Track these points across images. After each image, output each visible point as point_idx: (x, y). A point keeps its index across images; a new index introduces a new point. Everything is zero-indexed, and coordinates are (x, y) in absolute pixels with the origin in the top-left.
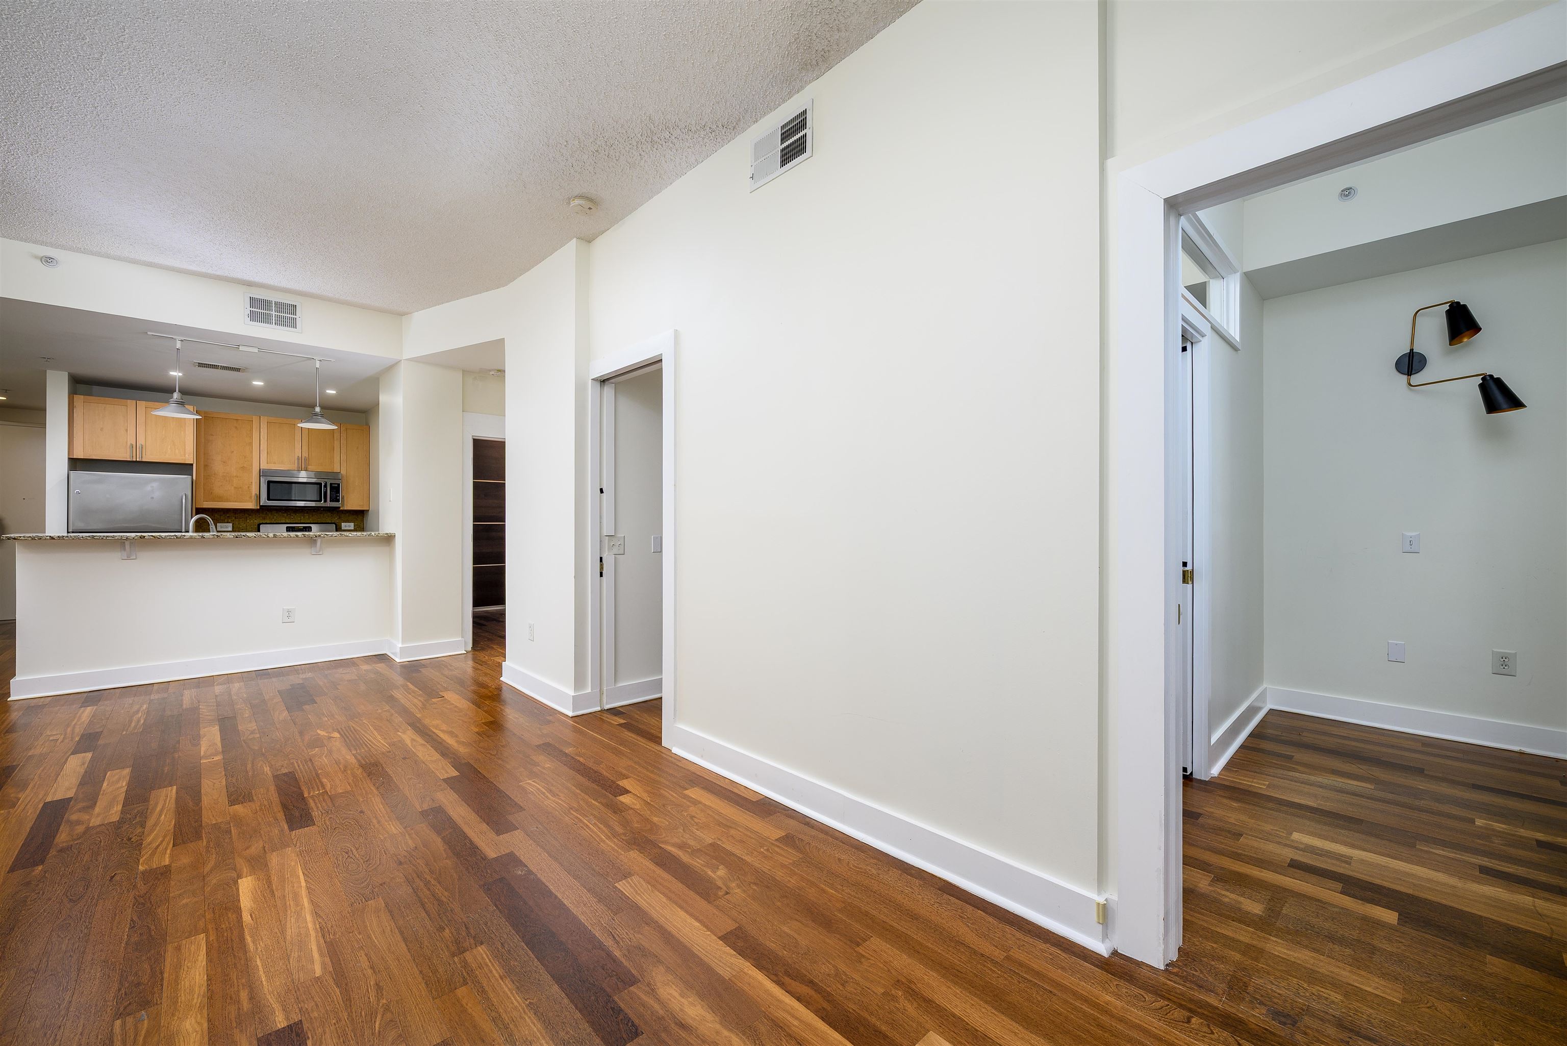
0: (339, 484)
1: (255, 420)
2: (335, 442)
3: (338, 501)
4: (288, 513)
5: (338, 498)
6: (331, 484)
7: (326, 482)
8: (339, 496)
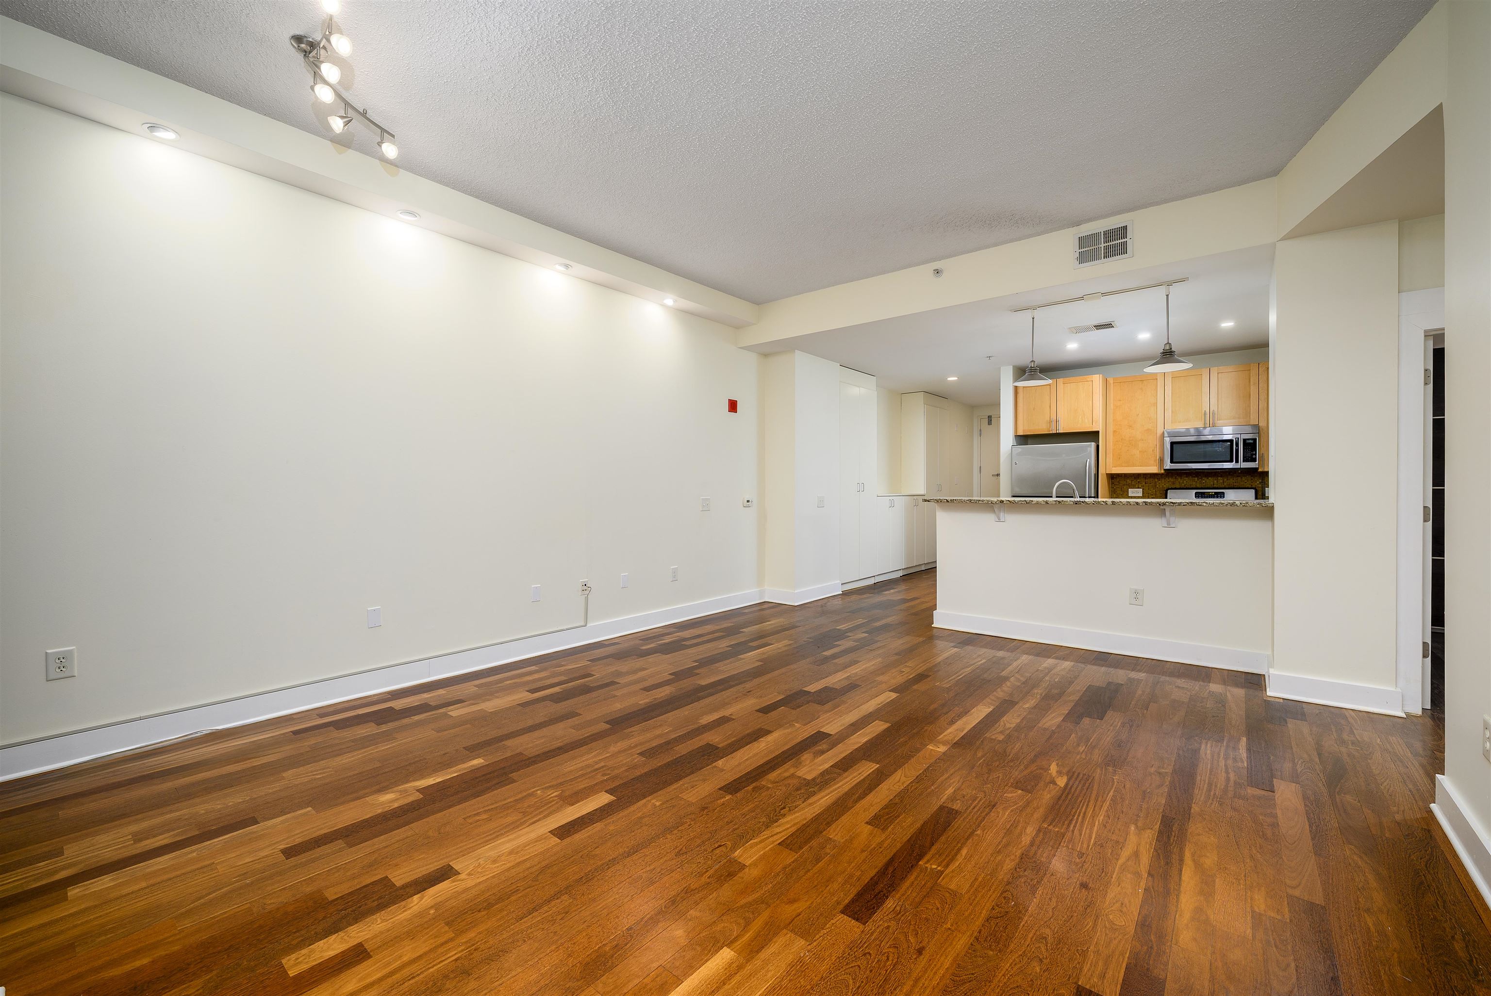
2: (1252, 387)
3: (1255, 460)
4: (1200, 477)
5: (1254, 456)
7: (1238, 438)
8: (1256, 454)
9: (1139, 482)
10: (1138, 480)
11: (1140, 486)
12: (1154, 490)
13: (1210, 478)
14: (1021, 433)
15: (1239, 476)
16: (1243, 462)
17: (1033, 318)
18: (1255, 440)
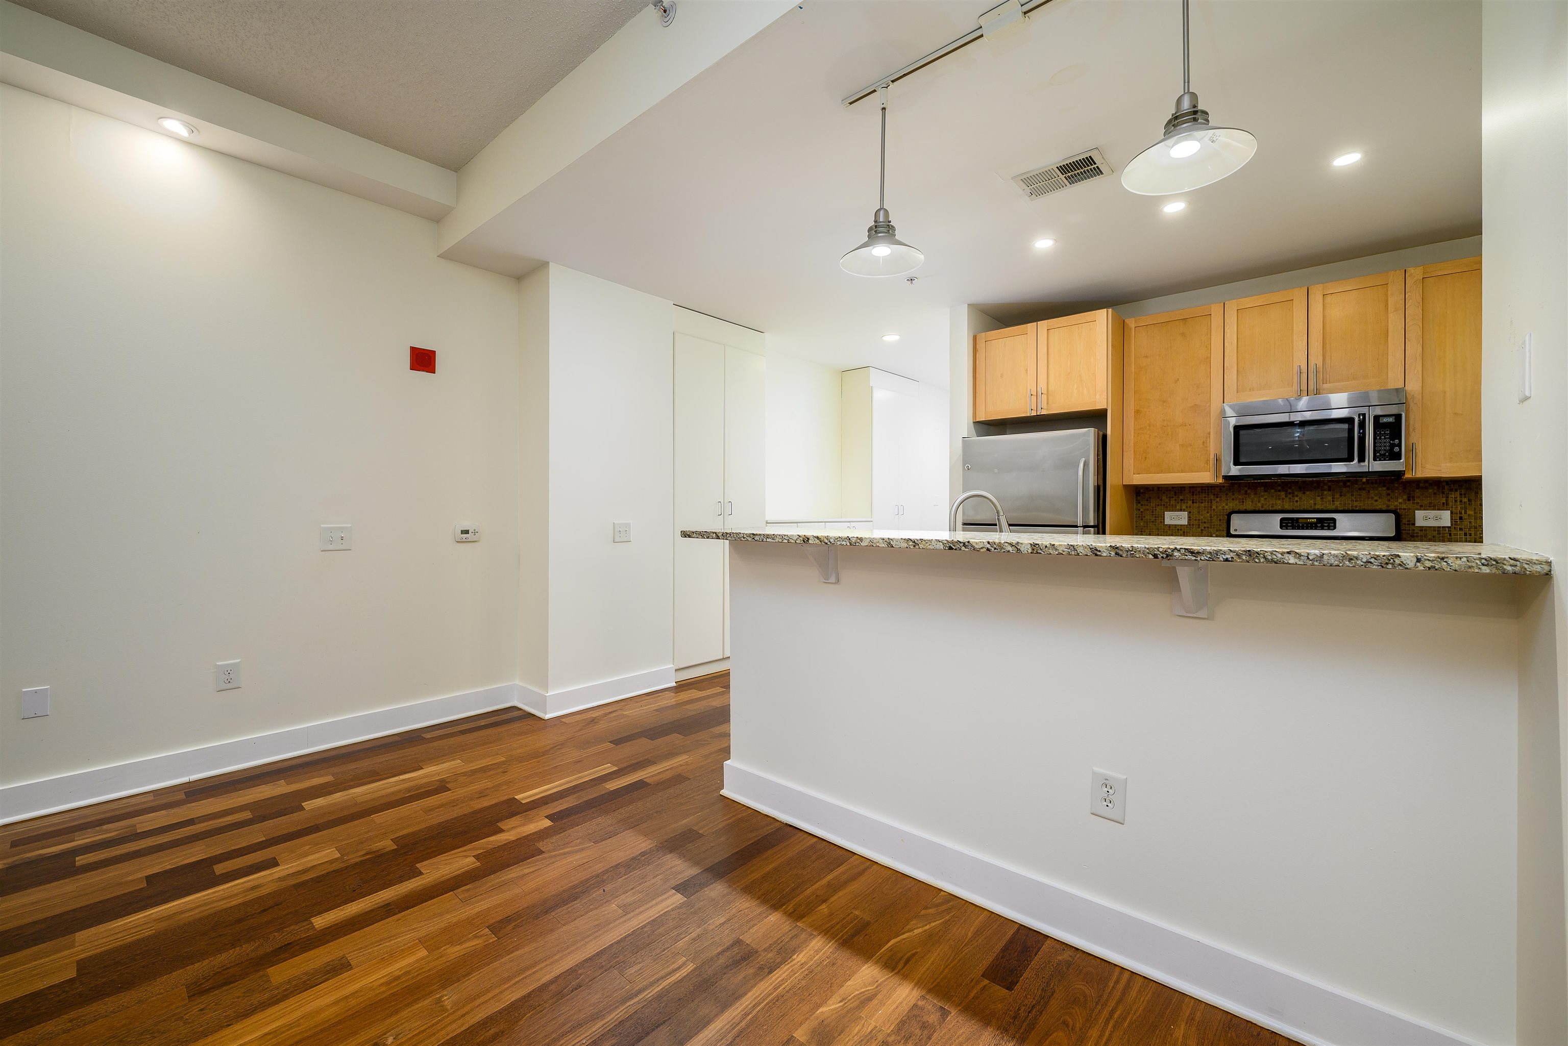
0: (1401, 415)
1: (1216, 310)
2: (1391, 316)
3: (1397, 456)
4: (1289, 491)
5: (1396, 449)
6: (1377, 418)
7: (1364, 415)
8: (1400, 445)
9: (1181, 500)
10: (1181, 497)
11: (1184, 507)
12: (1208, 515)
13: (1308, 493)
14: (982, 417)
15: (1364, 489)
16: (1375, 460)
17: (884, 109)
18: (1398, 417)
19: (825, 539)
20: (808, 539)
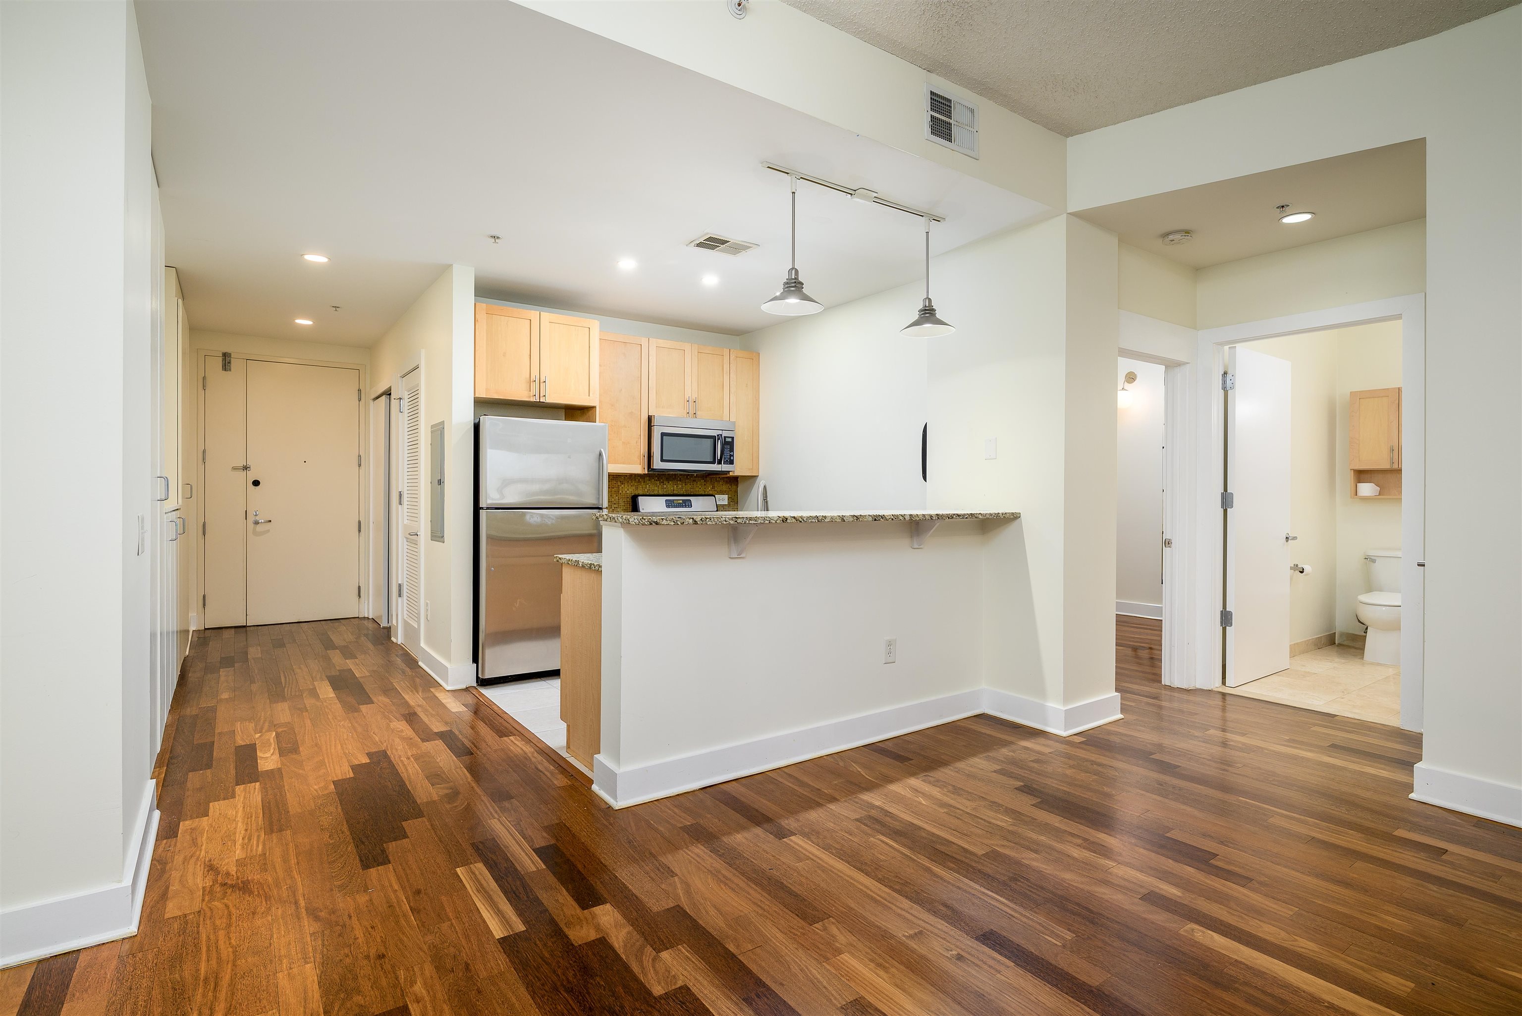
1: (644, 340)
5: (730, 458)
6: (725, 438)
8: (732, 456)
12: (617, 497)
13: (670, 482)
14: (482, 394)
16: (724, 464)
17: (793, 193)
18: (733, 438)
19: (800, 518)
20: (787, 519)
